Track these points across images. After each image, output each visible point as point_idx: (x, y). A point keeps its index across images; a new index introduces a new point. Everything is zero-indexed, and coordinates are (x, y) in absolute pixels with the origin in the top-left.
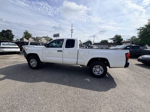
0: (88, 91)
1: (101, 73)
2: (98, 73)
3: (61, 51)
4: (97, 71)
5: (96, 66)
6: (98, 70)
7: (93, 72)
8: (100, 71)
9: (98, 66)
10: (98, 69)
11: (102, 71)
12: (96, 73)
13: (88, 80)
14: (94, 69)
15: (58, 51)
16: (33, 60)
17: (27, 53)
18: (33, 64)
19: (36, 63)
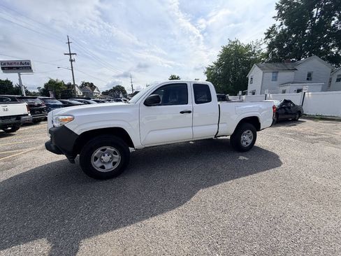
1: (250, 141)
2: (247, 143)
4: (245, 141)
5: (245, 132)
6: (246, 138)
7: (241, 143)
11: (251, 138)
12: (244, 144)
14: (242, 138)
16: (104, 150)
17: (78, 131)
18: (104, 162)
19: (117, 158)
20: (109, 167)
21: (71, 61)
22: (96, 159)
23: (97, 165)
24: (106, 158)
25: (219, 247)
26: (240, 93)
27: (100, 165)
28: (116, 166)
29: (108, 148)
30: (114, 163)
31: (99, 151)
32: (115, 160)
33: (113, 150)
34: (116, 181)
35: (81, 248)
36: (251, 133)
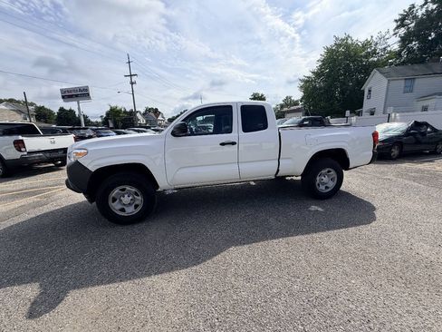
1: (332, 185)
2: (327, 188)
3: (233, 143)
4: (323, 184)
5: (323, 171)
6: (325, 180)
7: (317, 187)
8: (329, 180)
9: (326, 170)
10: (326, 176)
11: (333, 180)
12: (322, 188)
14: (318, 179)
15: (223, 144)
16: (123, 190)
17: (92, 167)
18: (124, 205)
19: (139, 200)
20: (130, 210)
21: (132, 83)
22: (114, 200)
23: (116, 206)
24: (126, 199)
25: (217, 324)
26: (348, 113)
27: (120, 207)
28: (139, 209)
29: (128, 188)
30: (136, 206)
31: (117, 191)
32: (137, 203)
33: (134, 190)
34: (136, 228)
35: (66, 298)
36: (333, 172)
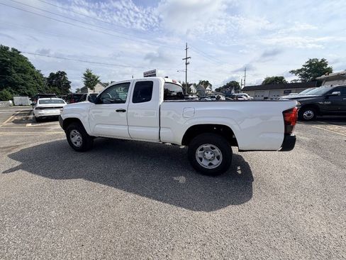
0: (166, 207)
1: (216, 163)
2: (211, 164)
3: (124, 111)
4: (205, 159)
5: (204, 146)
6: (208, 156)
7: (198, 160)
8: (213, 158)
9: (209, 146)
10: (209, 153)
11: (218, 158)
12: (204, 164)
13: (182, 179)
14: (199, 153)
15: (117, 111)
16: (75, 132)
17: (63, 118)
20: (78, 144)
21: (187, 64)
23: (73, 140)
24: (77, 137)
28: (81, 144)
32: (80, 140)
33: (79, 133)
